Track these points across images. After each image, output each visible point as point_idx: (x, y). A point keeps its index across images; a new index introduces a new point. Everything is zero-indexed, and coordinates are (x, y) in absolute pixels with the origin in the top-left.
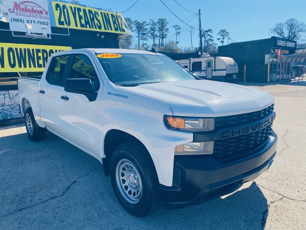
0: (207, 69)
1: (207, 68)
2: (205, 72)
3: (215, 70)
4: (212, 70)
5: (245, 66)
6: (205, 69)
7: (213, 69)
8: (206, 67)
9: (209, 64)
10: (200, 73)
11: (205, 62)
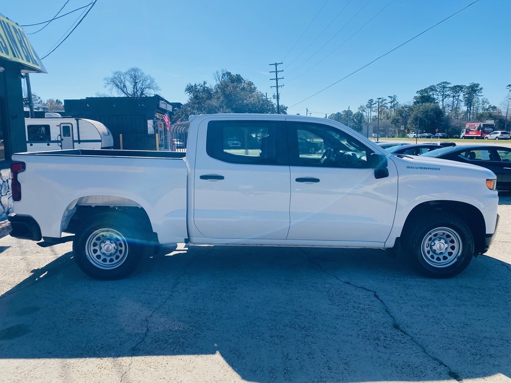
0: (62, 139)
1: (63, 137)
2: (60, 144)
3: (79, 141)
4: (74, 141)
5: (121, 135)
6: (59, 139)
7: (76, 138)
8: (60, 135)
9: (66, 131)
10: (48, 145)
11: (58, 126)
